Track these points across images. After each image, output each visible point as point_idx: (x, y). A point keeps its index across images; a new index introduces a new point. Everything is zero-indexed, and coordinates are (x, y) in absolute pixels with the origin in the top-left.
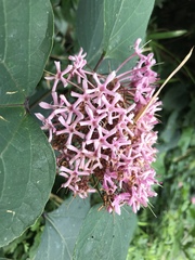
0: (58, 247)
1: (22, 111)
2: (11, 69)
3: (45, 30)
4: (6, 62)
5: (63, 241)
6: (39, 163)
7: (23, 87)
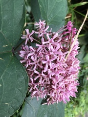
0: (32, 113)
1: (11, 54)
2: (5, 34)
3: (21, 14)
4: (3, 31)
5: (34, 110)
6: (20, 79)
7: (11, 43)
